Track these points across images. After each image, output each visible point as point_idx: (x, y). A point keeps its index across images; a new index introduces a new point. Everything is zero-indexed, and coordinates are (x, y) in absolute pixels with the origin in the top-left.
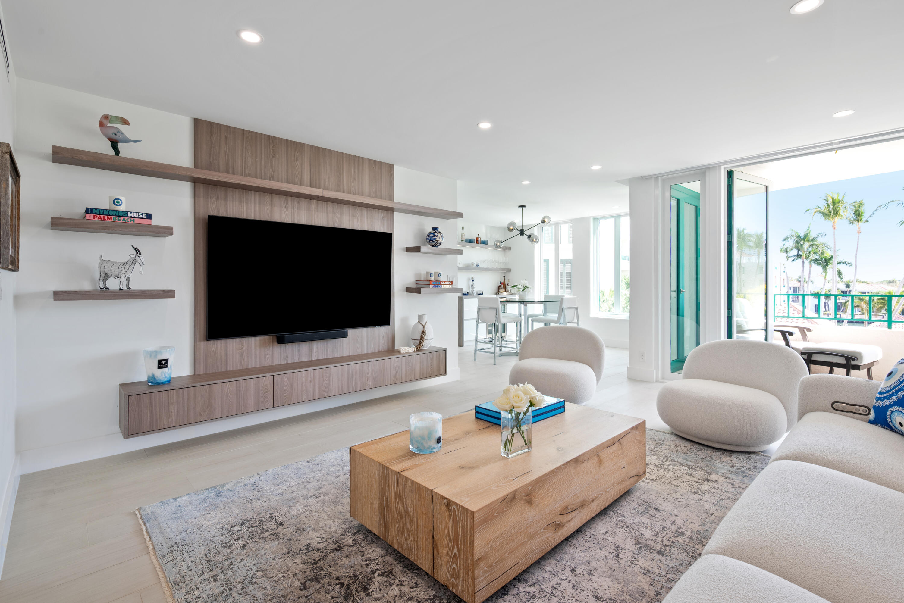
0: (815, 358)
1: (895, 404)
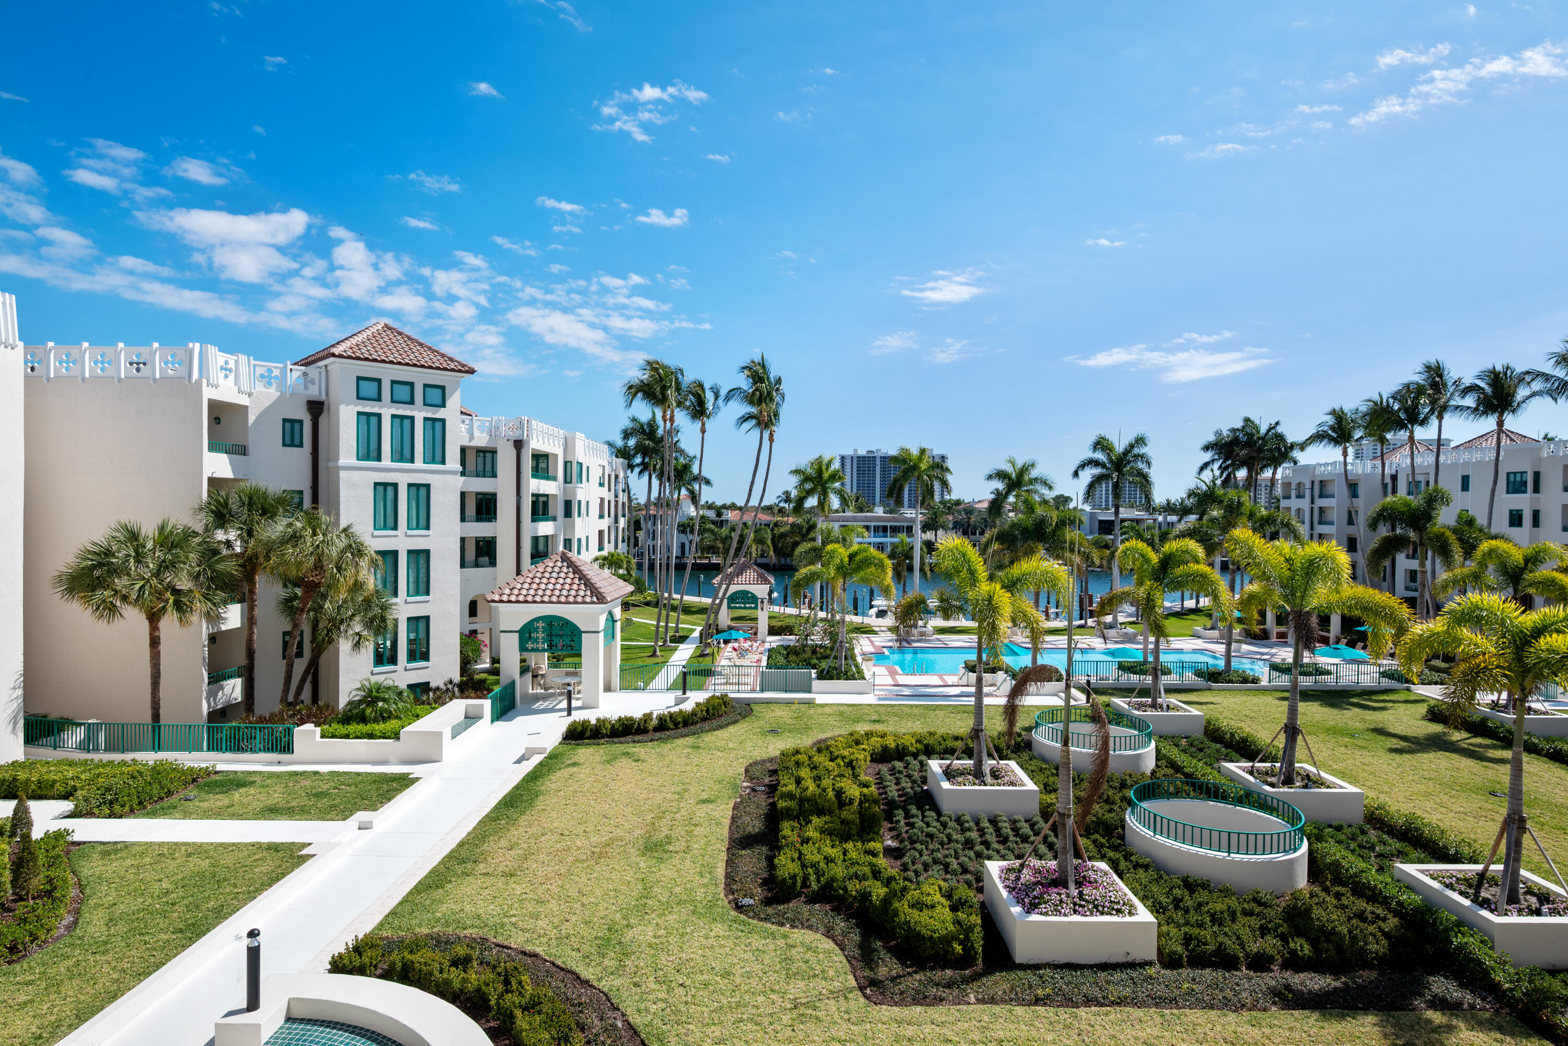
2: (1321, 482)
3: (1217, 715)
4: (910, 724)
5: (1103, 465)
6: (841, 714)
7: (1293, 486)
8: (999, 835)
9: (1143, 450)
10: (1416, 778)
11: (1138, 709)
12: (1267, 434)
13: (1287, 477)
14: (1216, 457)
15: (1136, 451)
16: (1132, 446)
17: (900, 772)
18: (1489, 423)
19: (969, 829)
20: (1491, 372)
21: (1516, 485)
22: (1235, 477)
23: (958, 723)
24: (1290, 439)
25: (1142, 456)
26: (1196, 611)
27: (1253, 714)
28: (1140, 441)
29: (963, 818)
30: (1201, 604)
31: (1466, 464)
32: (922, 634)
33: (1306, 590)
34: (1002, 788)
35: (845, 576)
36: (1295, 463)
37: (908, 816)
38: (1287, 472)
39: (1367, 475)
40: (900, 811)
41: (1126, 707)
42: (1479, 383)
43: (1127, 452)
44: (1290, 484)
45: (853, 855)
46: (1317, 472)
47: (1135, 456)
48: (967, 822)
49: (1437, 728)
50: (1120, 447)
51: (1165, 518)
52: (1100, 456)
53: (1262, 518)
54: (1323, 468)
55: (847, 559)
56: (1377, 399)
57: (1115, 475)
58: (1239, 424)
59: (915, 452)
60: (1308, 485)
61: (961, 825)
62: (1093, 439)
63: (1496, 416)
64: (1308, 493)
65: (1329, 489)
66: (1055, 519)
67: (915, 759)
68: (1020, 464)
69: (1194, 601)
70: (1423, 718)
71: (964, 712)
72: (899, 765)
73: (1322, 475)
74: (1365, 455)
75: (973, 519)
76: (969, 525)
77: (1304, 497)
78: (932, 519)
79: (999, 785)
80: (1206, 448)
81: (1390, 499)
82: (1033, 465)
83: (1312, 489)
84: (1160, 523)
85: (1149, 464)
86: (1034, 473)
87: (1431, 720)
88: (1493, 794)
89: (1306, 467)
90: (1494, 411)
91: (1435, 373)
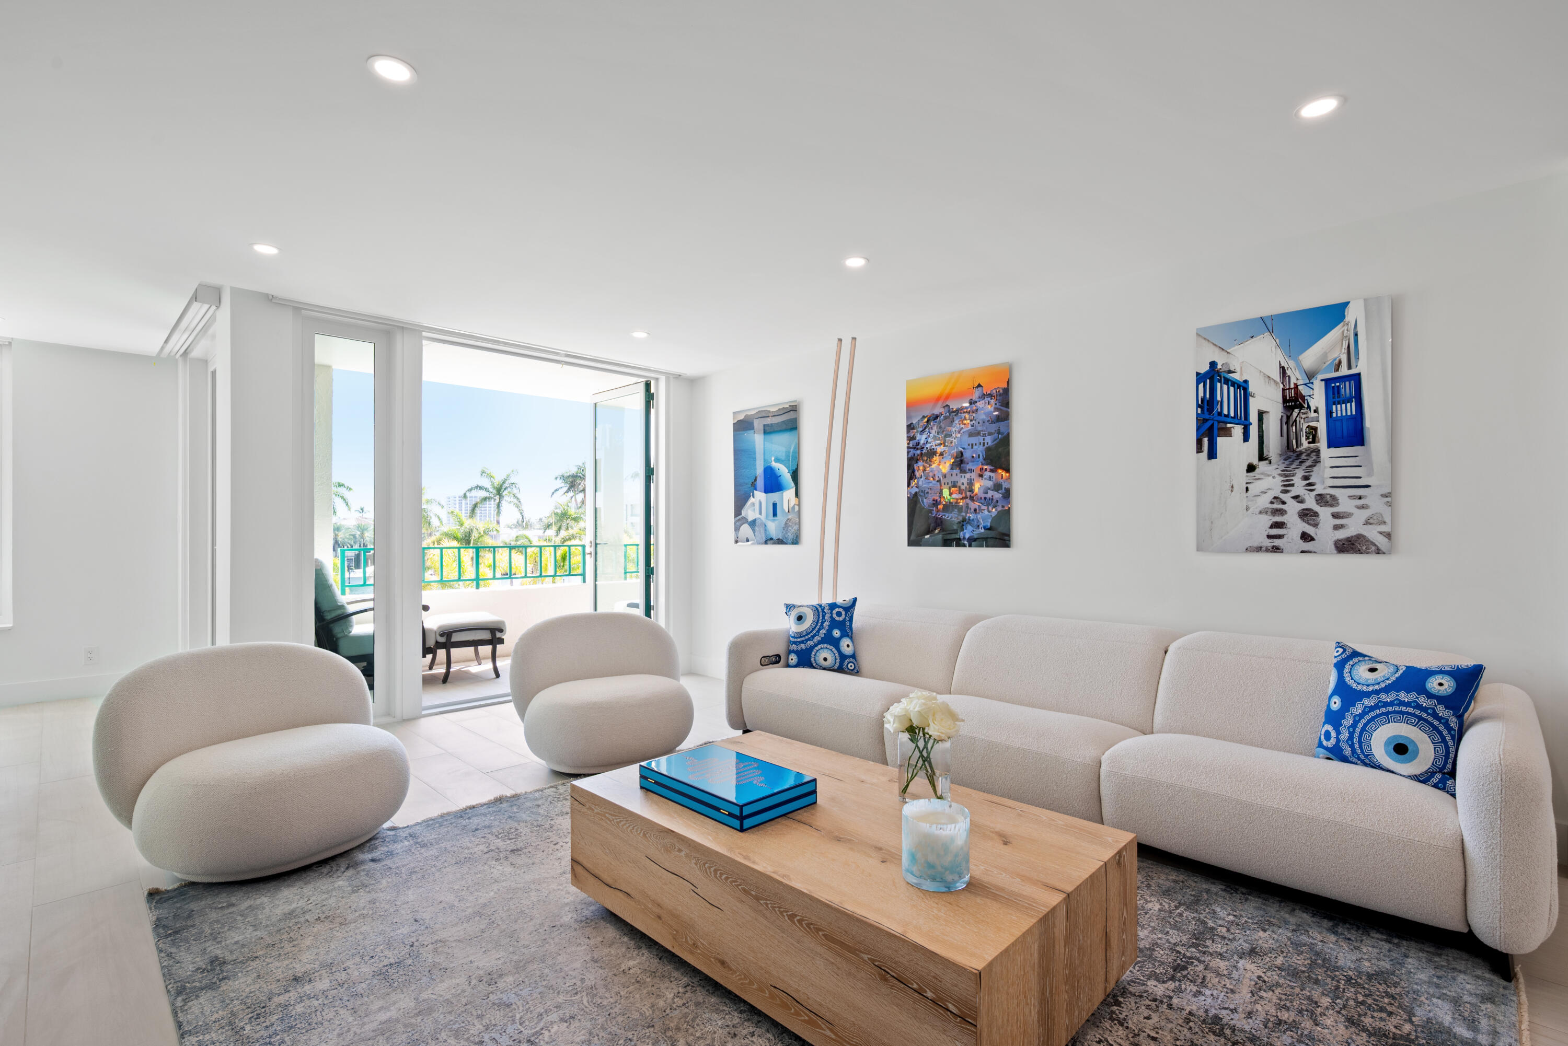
0: (456, 638)
1: (820, 643)
14: (563, 485)
15: (512, 480)
16: (508, 477)
25: (517, 485)
28: (512, 475)
43: (504, 481)
47: (511, 483)
50: (500, 475)
52: (484, 482)
57: (497, 497)
62: (479, 469)
80: (557, 478)
85: (523, 490)
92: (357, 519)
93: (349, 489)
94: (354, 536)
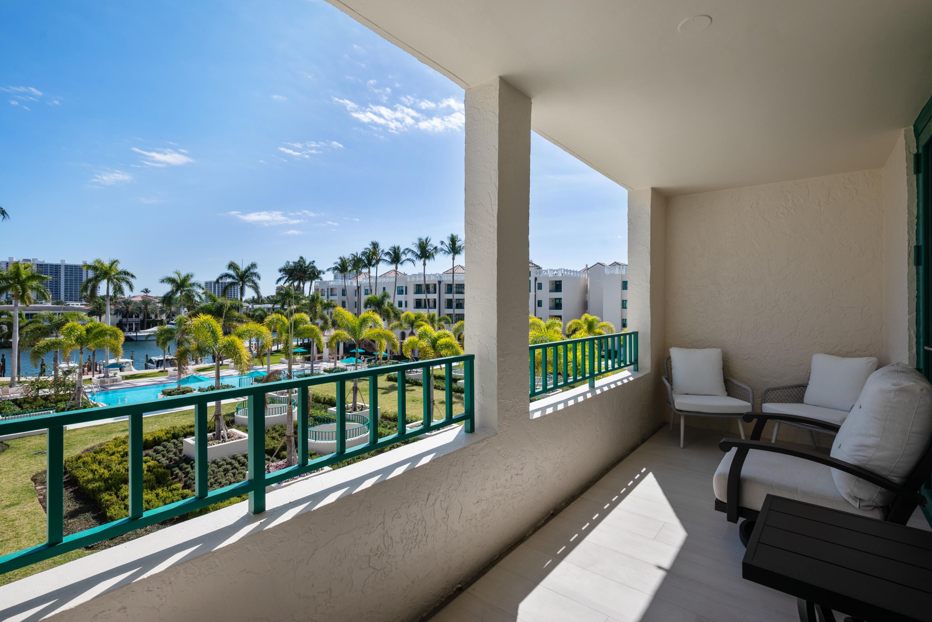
2: (331, 289)
3: (317, 391)
4: (151, 428)
5: (233, 278)
6: (93, 432)
7: (320, 291)
8: (239, 463)
9: (255, 271)
10: (390, 401)
11: (282, 395)
12: (309, 266)
13: (317, 286)
14: (284, 275)
15: (252, 271)
16: (249, 269)
17: (163, 451)
18: (393, 267)
19: (223, 465)
20: (394, 248)
21: (401, 292)
22: (294, 284)
23: (183, 420)
24: (319, 268)
25: (255, 274)
26: (278, 351)
27: (327, 390)
28: (254, 266)
29: (217, 461)
30: (279, 348)
31: (384, 283)
32: (114, 381)
33: (360, 331)
34: (235, 441)
35: (82, 344)
36: (321, 280)
37: (181, 469)
38: (317, 284)
39: (349, 286)
40: (176, 468)
41: (276, 395)
42: (390, 251)
43: (246, 271)
44: (318, 289)
45: (161, 494)
46: (330, 285)
47: (251, 273)
48: (220, 462)
49: (391, 383)
50: (243, 267)
51: (253, 306)
52: (231, 272)
53: (325, 304)
54: (332, 283)
55: (85, 332)
56: (355, 254)
57: (241, 283)
58: (297, 259)
59: (107, 263)
60: (326, 290)
61: (217, 464)
62: (227, 263)
63: (395, 264)
64: (326, 294)
65: (334, 292)
66: (229, 305)
67: (169, 442)
68: (183, 274)
69: (276, 346)
70: (386, 380)
71: (183, 415)
72: (160, 448)
73: (332, 285)
74: (338, 277)
75: (131, 308)
76: (128, 312)
77: (324, 295)
78: (97, 308)
79: (232, 440)
80: (280, 271)
81: (370, 296)
82: (192, 276)
83: (328, 292)
84: (250, 309)
85: (259, 278)
86: (192, 281)
87: (388, 381)
88: (413, 401)
89: (325, 282)
90: (395, 263)
91: (375, 245)
92: (142, 297)
93: (133, 276)
94: (140, 308)
